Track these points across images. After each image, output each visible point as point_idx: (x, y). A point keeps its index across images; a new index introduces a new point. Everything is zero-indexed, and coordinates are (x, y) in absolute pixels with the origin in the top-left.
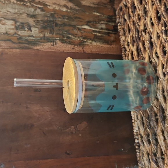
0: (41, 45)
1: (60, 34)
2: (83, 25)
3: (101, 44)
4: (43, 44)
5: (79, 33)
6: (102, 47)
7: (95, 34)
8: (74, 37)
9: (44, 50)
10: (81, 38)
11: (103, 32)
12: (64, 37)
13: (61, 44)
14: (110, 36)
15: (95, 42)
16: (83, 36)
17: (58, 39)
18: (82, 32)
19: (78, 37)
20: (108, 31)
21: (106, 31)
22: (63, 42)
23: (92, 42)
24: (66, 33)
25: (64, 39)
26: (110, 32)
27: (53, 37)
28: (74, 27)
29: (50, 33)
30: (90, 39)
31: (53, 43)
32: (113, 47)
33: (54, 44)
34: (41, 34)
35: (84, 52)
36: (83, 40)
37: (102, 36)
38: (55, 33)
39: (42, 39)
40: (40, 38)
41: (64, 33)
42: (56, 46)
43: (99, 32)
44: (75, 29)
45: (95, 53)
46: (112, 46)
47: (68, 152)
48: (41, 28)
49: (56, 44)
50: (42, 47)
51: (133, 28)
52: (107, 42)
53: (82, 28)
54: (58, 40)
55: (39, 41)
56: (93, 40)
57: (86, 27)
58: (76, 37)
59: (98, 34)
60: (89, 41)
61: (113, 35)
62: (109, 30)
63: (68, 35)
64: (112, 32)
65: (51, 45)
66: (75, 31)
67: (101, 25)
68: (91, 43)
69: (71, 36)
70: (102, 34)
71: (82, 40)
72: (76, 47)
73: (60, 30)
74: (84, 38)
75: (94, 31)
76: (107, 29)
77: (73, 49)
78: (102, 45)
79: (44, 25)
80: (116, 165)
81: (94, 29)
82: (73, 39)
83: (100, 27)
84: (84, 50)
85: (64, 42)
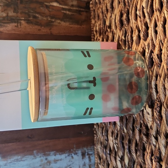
0: (4, 26)
1: (25, 13)
2: (52, 2)
3: (70, 24)
4: (6, 25)
5: (46, 11)
6: (71, 27)
7: (65, 12)
8: (41, 16)
9: (7, 32)
10: (49, 17)
11: (74, 10)
12: (30, 17)
13: (26, 25)
14: (81, 15)
15: (64, 22)
16: (51, 15)
17: (23, 18)
18: (50, 10)
19: (46, 17)
20: (79, 9)
21: (77, 9)
22: (28, 22)
23: (61, 22)
24: (32, 11)
25: (29, 19)
26: (82, 9)
27: (18, 17)
28: (42, 4)
29: (14, 12)
30: (59, 19)
31: (18, 23)
32: (83, 28)
33: (19, 25)
34: (4, 14)
35: (51, 33)
36: (51, 20)
37: (72, 15)
38: (20, 11)
39: (6, 19)
40: (3, 18)
41: (30, 12)
42: (21, 27)
43: (69, 10)
44: (42, 7)
45: (63, 35)
46: (82, 26)
47: (30, 136)
48: (4, 6)
49: (20, 25)
50: (4, 28)
51: (101, 17)
52: (77, 22)
53: (51, 5)
54: (23, 20)
55: (2, 21)
56: (61, 20)
57: (55, 4)
58: (43, 16)
59: (68, 12)
60: (57, 21)
61: (85, 13)
62: (81, 7)
63: (34, 14)
64: (84, 10)
65: (16, 26)
66: (43, 9)
67: (72, 1)
68: (59, 23)
69: (37, 15)
70: (72, 12)
71: (49, 19)
72: (43, 28)
73: (25, 8)
74: (52, 18)
75: (63, 9)
76: (78, 6)
77: (39, 30)
78: (72, 26)
79: (7, 2)
80: (75, 146)
81: (64, 7)
82: (40, 19)
83: (71, 3)
84: (51, 32)
85: (30, 23)
